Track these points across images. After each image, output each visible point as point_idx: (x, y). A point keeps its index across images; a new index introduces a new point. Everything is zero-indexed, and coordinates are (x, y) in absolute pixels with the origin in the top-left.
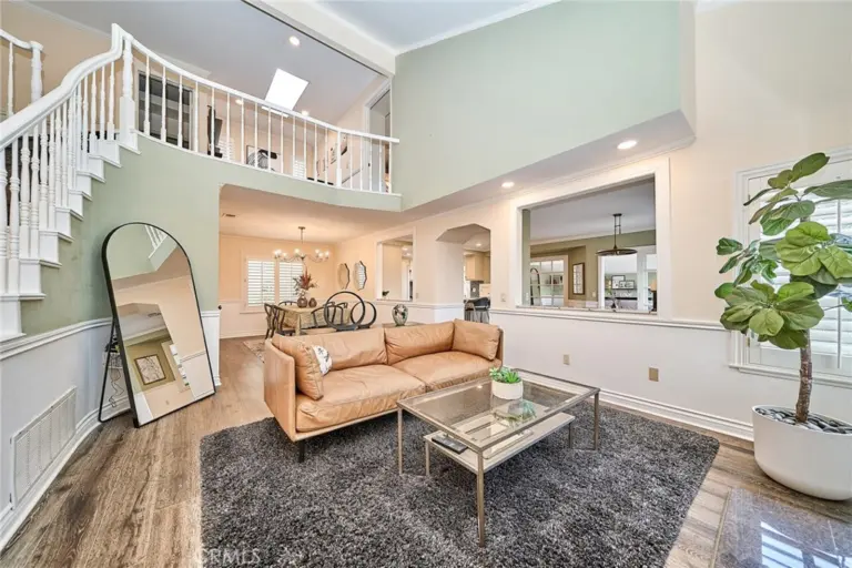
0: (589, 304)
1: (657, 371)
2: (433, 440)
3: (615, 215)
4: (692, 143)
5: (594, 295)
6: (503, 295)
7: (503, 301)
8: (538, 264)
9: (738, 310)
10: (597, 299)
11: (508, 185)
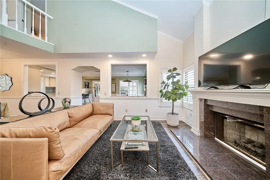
0: (117, 95)
1: (147, 110)
2: (125, 148)
3: (127, 71)
4: (153, 59)
5: (118, 92)
6: (105, 93)
7: (105, 95)
8: (97, 82)
9: (168, 95)
10: (119, 93)
11: (110, 56)
